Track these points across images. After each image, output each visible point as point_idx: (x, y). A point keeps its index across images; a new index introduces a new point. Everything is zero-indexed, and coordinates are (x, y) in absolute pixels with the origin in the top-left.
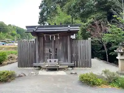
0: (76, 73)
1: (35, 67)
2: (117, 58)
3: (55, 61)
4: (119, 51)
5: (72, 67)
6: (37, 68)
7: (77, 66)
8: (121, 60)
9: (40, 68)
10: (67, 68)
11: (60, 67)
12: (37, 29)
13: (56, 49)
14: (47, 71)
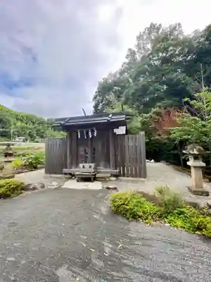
0: (115, 188)
1: (65, 174)
2: (188, 163)
3: (90, 167)
4: (191, 152)
5: (116, 176)
6: (68, 176)
7: (124, 175)
8: (195, 167)
9: (72, 176)
10: (108, 177)
11: (98, 175)
12: (67, 122)
13: (94, 150)
14: (78, 181)
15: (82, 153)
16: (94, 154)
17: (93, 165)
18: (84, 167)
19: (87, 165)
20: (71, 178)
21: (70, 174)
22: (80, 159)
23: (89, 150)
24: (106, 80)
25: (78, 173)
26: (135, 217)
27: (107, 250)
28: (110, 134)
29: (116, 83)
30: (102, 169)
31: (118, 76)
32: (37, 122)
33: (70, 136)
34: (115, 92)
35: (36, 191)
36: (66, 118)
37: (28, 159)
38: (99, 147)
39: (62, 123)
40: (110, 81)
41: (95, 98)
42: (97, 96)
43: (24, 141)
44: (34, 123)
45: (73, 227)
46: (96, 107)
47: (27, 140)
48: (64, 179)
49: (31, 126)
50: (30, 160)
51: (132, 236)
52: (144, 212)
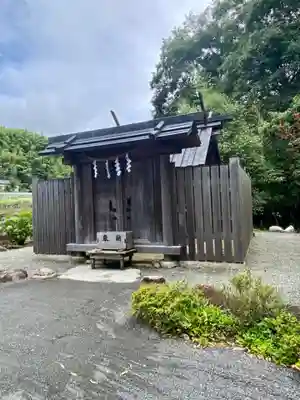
0: (162, 281)
1: (73, 253)
3: (118, 238)
5: (176, 258)
6: (78, 258)
7: (192, 257)
9: (84, 258)
10: (159, 262)
11: (136, 257)
12: (70, 144)
13: (129, 202)
14: (94, 268)
15: (103, 209)
16: (129, 210)
17: (123, 235)
18: (105, 238)
19: (111, 235)
20: (81, 262)
21: (83, 254)
22: (101, 223)
23: (117, 203)
24: (180, 35)
25: (93, 251)
26: (173, 330)
27: (99, 376)
28: (162, 166)
29: (206, 40)
30: (145, 242)
31: (210, 19)
32: (33, 147)
33: (79, 173)
34: (205, 62)
35: (8, 284)
36: (71, 136)
37: (7, 224)
38: (139, 196)
39: (61, 145)
40: (191, 34)
41: (156, 80)
42: (160, 76)
43: (7, 190)
44: (26, 149)
45: (53, 341)
46: (159, 102)
47: (13, 186)
48: (70, 264)
49: (21, 156)
50: (10, 227)
51: (155, 359)
52: (195, 323)
